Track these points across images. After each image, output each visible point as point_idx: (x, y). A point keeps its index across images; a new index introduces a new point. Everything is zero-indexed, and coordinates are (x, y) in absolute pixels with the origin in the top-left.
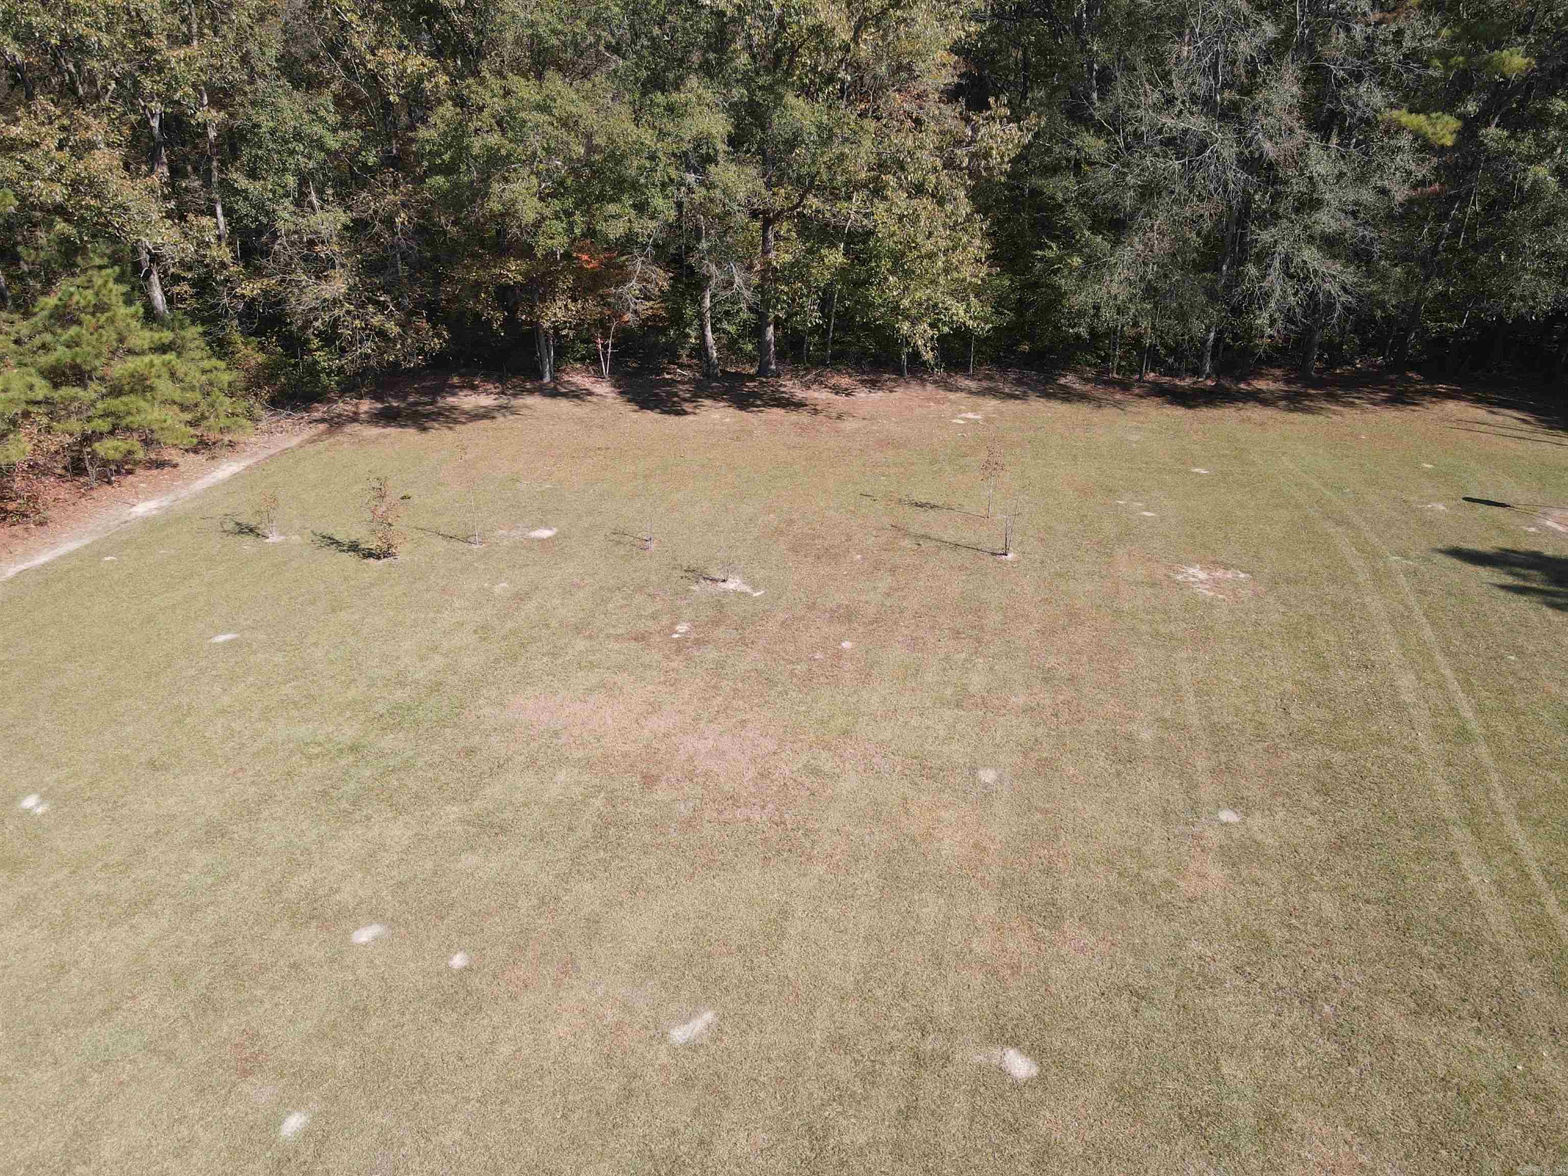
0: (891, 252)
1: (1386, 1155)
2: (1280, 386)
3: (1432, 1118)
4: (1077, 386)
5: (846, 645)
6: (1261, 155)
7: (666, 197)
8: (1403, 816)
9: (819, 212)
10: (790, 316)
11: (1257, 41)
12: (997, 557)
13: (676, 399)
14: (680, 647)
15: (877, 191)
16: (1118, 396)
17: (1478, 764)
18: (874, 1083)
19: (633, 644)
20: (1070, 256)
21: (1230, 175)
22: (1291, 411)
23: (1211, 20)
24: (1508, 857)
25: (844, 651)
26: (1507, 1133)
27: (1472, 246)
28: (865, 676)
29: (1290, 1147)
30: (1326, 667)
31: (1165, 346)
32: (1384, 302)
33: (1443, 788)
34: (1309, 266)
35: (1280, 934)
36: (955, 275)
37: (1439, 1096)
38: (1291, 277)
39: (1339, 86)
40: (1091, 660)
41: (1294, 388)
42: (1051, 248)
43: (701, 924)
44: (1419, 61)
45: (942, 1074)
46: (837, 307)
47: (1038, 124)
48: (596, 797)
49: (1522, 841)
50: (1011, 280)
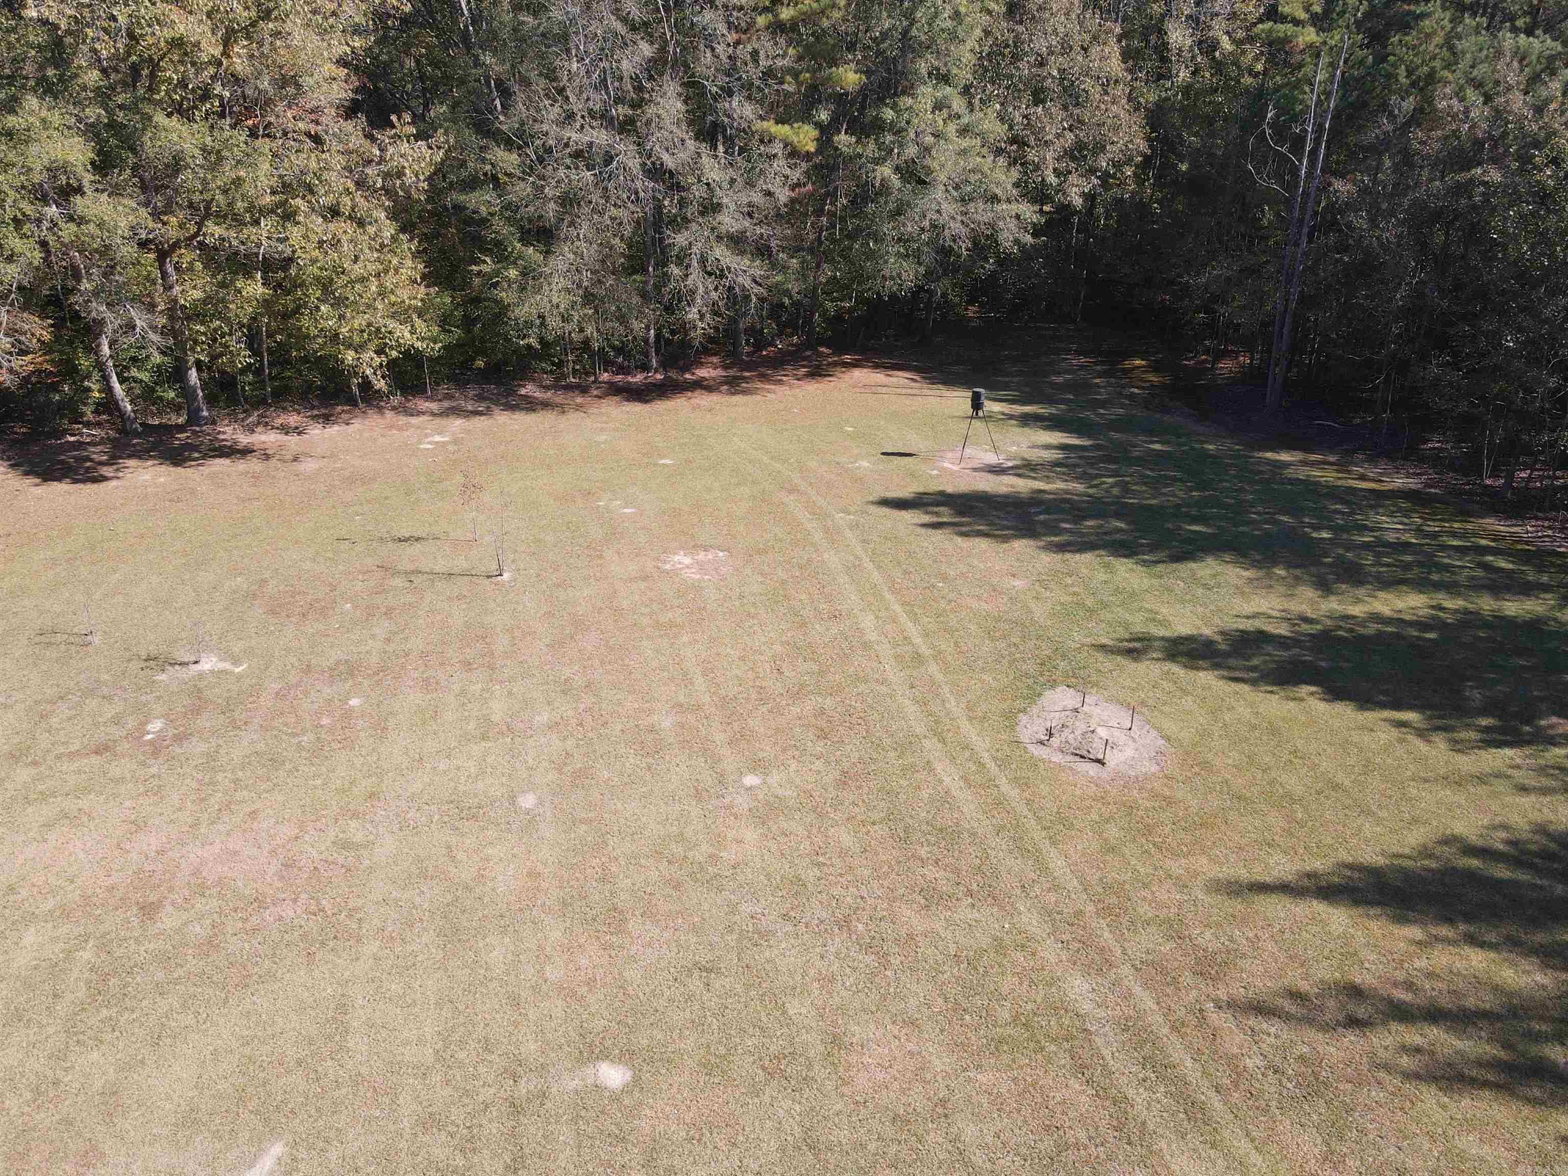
0: (317, 279)
1: (927, 1036)
2: (720, 372)
3: (953, 991)
4: (537, 395)
5: (354, 702)
6: (662, 164)
7: (24, 236)
8: (887, 741)
9: (224, 240)
10: (214, 358)
11: (637, 59)
12: (494, 580)
13: (88, 464)
14: (156, 748)
15: (289, 216)
16: (579, 400)
17: (932, 681)
18: (474, 1149)
19: (95, 760)
20: (506, 269)
21: (639, 184)
22: (734, 394)
23: (593, 39)
24: (967, 754)
25: (352, 709)
26: (1008, 983)
27: (846, 236)
28: (381, 729)
29: (853, 1058)
30: (803, 624)
31: (613, 347)
32: (788, 290)
33: (911, 709)
34: (722, 263)
35: (811, 874)
36: (393, 298)
37: (955, 971)
38: (710, 274)
39: (716, 100)
40: (602, 663)
41: (731, 372)
42: (485, 262)
43: (247, 1051)
44: (776, 78)
45: (542, 1113)
46: (267, 343)
47: (447, 142)
48: (84, 949)
49: (974, 738)
50: (452, 296)
